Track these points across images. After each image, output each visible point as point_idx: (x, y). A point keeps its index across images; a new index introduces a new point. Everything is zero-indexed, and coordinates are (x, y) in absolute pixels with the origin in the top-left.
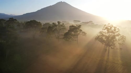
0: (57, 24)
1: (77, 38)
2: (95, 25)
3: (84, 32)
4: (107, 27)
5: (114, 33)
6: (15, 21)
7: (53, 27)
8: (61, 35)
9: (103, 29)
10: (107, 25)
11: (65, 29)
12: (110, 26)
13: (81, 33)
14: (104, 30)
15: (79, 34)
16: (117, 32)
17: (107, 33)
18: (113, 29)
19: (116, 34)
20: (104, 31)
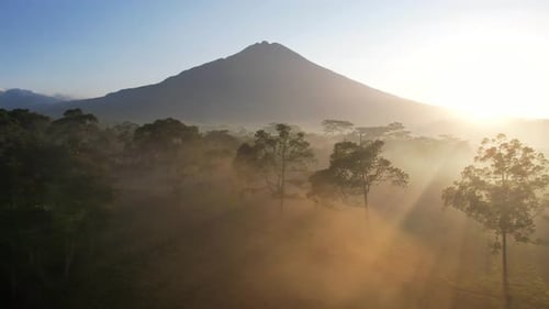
0: (275, 134)
1: (363, 196)
2: (416, 139)
3: (396, 170)
4: (494, 149)
5: (524, 174)
6: (88, 122)
7: (259, 147)
8: (290, 182)
9: (476, 158)
10: (494, 140)
11: (309, 155)
12: (505, 145)
13: (385, 174)
14: (483, 159)
15: (372, 178)
16: (539, 168)
17: (496, 173)
18: (519, 155)
19: (531, 178)
20: (480, 165)
